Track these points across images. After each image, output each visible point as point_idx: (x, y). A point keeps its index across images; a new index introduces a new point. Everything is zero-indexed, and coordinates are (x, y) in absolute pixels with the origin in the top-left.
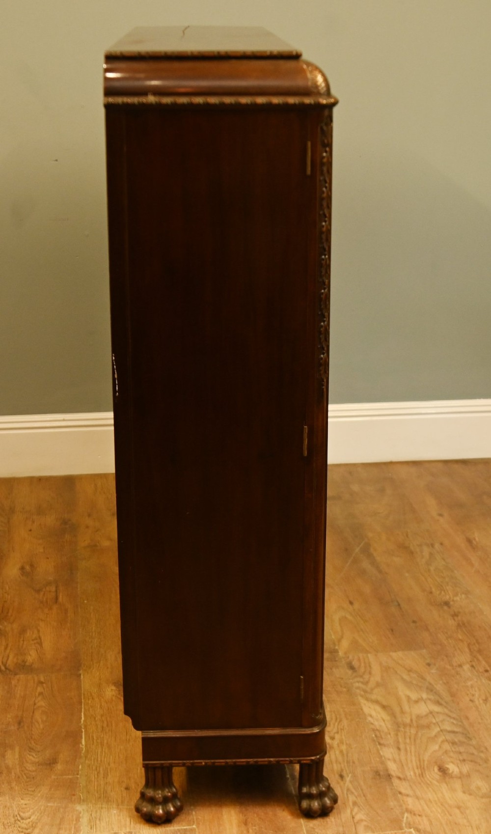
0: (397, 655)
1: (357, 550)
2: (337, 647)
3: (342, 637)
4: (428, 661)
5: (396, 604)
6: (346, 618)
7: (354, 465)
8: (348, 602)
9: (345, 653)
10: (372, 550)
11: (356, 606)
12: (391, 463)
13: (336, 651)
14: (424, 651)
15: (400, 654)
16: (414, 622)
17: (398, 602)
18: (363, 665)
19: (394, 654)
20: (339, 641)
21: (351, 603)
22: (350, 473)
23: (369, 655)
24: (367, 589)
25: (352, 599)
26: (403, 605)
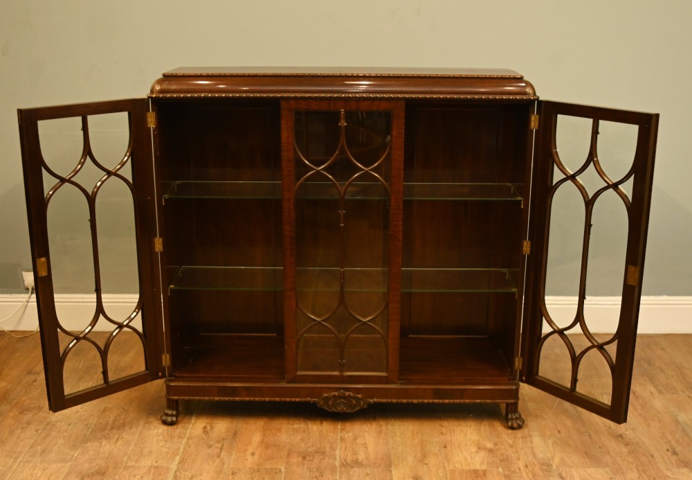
0: (591, 470)
2: (551, 463)
3: (554, 455)
4: (610, 476)
5: (588, 434)
6: (556, 442)
8: (557, 431)
9: (557, 467)
11: (563, 434)
13: (551, 465)
14: (608, 469)
15: (592, 469)
16: (600, 448)
17: (589, 432)
18: (569, 476)
19: (588, 469)
20: (553, 458)
21: (559, 432)
23: (573, 469)
24: (569, 424)
25: (559, 429)
26: (592, 435)
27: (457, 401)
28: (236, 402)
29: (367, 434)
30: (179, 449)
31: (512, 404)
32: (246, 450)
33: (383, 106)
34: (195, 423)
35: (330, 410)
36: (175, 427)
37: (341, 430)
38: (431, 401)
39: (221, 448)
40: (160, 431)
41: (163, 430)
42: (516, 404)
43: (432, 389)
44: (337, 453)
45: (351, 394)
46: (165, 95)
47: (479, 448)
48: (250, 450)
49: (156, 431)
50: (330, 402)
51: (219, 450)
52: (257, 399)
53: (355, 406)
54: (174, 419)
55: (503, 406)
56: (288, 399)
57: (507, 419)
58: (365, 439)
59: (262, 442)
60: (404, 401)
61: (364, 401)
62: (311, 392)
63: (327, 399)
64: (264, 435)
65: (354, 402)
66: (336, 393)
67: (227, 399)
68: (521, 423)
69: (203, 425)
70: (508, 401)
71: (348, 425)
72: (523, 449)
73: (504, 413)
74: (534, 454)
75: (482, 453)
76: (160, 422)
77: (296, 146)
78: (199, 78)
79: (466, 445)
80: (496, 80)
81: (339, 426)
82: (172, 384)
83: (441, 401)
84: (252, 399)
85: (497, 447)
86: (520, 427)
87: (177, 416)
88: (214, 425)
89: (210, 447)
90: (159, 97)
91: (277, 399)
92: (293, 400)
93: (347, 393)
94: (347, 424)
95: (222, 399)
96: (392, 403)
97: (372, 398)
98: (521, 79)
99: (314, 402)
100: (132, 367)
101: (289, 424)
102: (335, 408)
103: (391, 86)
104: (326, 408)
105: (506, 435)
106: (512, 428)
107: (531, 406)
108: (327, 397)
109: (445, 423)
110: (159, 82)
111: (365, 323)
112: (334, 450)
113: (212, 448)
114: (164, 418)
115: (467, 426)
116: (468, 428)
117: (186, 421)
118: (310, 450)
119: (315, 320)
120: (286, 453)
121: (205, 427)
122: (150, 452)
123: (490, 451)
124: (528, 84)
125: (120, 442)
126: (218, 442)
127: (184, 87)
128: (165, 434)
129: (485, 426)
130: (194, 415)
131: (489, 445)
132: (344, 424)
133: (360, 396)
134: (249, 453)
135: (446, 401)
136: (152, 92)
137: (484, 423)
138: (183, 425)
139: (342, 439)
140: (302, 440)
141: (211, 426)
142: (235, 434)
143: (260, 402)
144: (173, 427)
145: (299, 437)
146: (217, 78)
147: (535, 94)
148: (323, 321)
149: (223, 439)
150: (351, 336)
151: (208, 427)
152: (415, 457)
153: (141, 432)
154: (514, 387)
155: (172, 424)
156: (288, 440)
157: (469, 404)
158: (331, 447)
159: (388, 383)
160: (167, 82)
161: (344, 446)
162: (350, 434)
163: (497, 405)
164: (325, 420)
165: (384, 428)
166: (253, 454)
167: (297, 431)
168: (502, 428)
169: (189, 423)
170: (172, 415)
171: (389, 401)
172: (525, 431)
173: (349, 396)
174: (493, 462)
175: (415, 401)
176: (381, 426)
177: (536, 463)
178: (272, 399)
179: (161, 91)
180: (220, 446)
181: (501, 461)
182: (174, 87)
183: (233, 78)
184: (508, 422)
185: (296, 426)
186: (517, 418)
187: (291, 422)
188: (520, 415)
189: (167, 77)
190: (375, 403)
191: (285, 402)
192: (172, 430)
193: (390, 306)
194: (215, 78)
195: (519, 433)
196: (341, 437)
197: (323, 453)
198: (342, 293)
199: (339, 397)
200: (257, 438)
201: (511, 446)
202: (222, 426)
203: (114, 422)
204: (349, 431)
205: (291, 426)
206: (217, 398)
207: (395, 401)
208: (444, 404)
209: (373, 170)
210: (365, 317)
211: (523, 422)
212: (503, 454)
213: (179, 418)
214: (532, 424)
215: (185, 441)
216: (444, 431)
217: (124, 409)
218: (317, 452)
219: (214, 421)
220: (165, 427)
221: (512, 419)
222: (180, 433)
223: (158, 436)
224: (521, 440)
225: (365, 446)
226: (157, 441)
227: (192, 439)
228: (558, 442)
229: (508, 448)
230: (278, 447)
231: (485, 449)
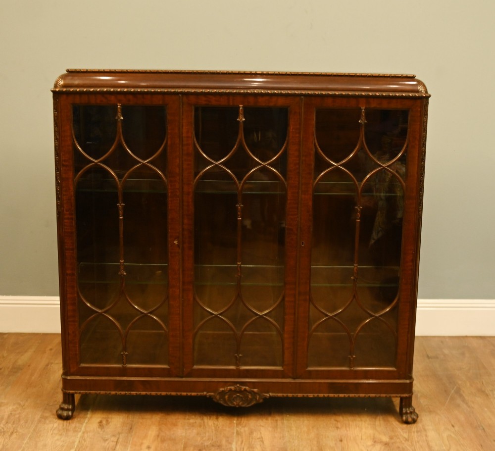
1: (453, 391)
3: (450, 448)
5: (482, 428)
6: (451, 435)
7: (444, 337)
8: (451, 425)
10: (461, 392)
11: (457, 428)
12: (466, 337)
16: (494, 441)
17: (482, 426)
20: (449, 450)
21: (453, 426)
22: (442, 342)
24: (462, 418)
25: (453, 424)
26: (486, 429)
27: (351, 395)
28: (132, 396)
29: (262, 429)
30: (74, 442)
31: (406, 398)
32: (142, 444)
33: (281, 102)
34: (91, 417)
35: (225, 405)
36: (70, 421)
37: (237, 425)
38: (326, 395)
39: (117, 442)
40: (56, 425)
41: (59, 424)
42: (410, 399)
43: (328, 383)
44: (234, 446)
45: (247, 388)
46: (68, 89)
47: (375, 442)
48: (146, 443)
49: (51, 425)
50: (226, 397)
51: (115, 443)
52: (153, 393)
53: (251, 400)
54: (70, 413)
55: (397, 401)
56: (184, 394)
57: (401, 414)
58: (261, 433)
59: (158, 436)
60: (300, 395)
61: (259, 395)
62: (208, 386)
63: (223, 393)
64: (160, 429)
65: (250, 397)
66: (232, 388)
67: (123, 393)
68: (415, 417)
69: (99, 420)
70: (402, 395)
71: (244, 420)
72: (418, 442)
73: (398, 409)
74: (430, 447)
75: (378, 447)
76: (56, 417)
77: (195, 140)
78: (102, 74)
79: (362, 439)
80: (389, 79)
81: (235, 421)
82: (69, 378)
83: (336, 395)
84: (148, 393)
85: (393, 441)
86: (414, 421)
87: (73, 410)
88: (109, 420)
89: (105, 440)
90: (63, 91)
91: (173, 393)
92: (189, 394)
93: (244, 387)
94: (243, 419)
95: (119, 393)
96: (287, 398)
97: (268, 392)
98: (412, 78)
99: (210, 396)
100: (29, 366)
101: (184, 419)
102: (232, 403)
103: (288, 83)
104: (222, 402)
105: (401, 430)
106: (407, 422)
107: (423, 401)
108: (223, 391)
109: (340, 418)
110: (63, 77)
111: (261, 317)
112: (231, 443)
113: (107, 442)
114: (60, 412)
115: (362, 421)
116: (363, 422)
117: (82, 415)
118: (206, 444)
119: (212, 314)
120: (182, 446)
121: (101, 422)
122: (45, 445)
123: (386, 444)
124: (420, 83)
125: (14, 436)
126: (114, 436)
127: (87, 82)
128: (60, 428)
129: (380, 420)
130: (90, 411)
131: (385, 439)
132: (240, 419)
133: (255, 390)
134: (144, 446)
135: (342, 395)
136: (56, 86)
137: (378, 418)
138: (78, 419)
139: (238, 433)
140: (198, 434)
141: (107, 421)
142: (131, 428)
143: (156, 396)
144: (68, 421)
146: (120, 74)
147: (426, 92)
148: (220, 314)
149: (119, 433)
150: (245, 333)
151: (104, 422)
153: (36, 426)
154: (408, 381)
155: (67, 418)
156: (184, 434)
157: (364, 398)
158: (227, 441)
159: (284, 377)
160: (70, 78)
161: (240, 440)
162: (246, 429)
163: (389, 401)
164: (221, 415)
165: (279, 422)
167: (193, 425)
168: (397, 423)
169: (85, 418)
170: (68, 410)
171: (285, 395)
172: (419, 425)
173: (245, 390)
175: (311, 395)
176: (276, 421)
178: (169, 393)
179: (64, 86)
180: (115, 439)
182: (76, 82)
184: (402, 417)
185: (192, 421)
186: (411, 413)
187: (187, 417)
188: (414, 410)
189: (71, 73)
190: (271, 397)
191: (181, 396)
192: (68, 424)
193: (286, 299)
194: (118, 74)
195: (413, 427)
196: (237, 431)
197: (219, 446)
198: (239, 287)
199: (235, 391)
200: (153, 432)
201: (407, 440)
202: (117, 420)
203: (9, 417)
204: (245, 426)
205: (186, 421)
206: (113, 393)
207: (290, 395)
208: (339, 398)
209: (271, 164)
210: (261, 311)
211: (417, 417)
212: (399, 447)
213: (75, 413)
214: (426, 421)
215: (80, 434)
216: (339, 425)
217: (19, 404)
218: (213, 446)
219: (110, 416)
220: (61, 422)
221: (406, 413)
222: (75, 427)
223: (54, 430)
224: (416, 433)
225: (262, 440)
226: (52, 434)
227: (87, 433)
228: (453, 435)
229: (403, 442)
230: (173, 440)
231: (381, 442)
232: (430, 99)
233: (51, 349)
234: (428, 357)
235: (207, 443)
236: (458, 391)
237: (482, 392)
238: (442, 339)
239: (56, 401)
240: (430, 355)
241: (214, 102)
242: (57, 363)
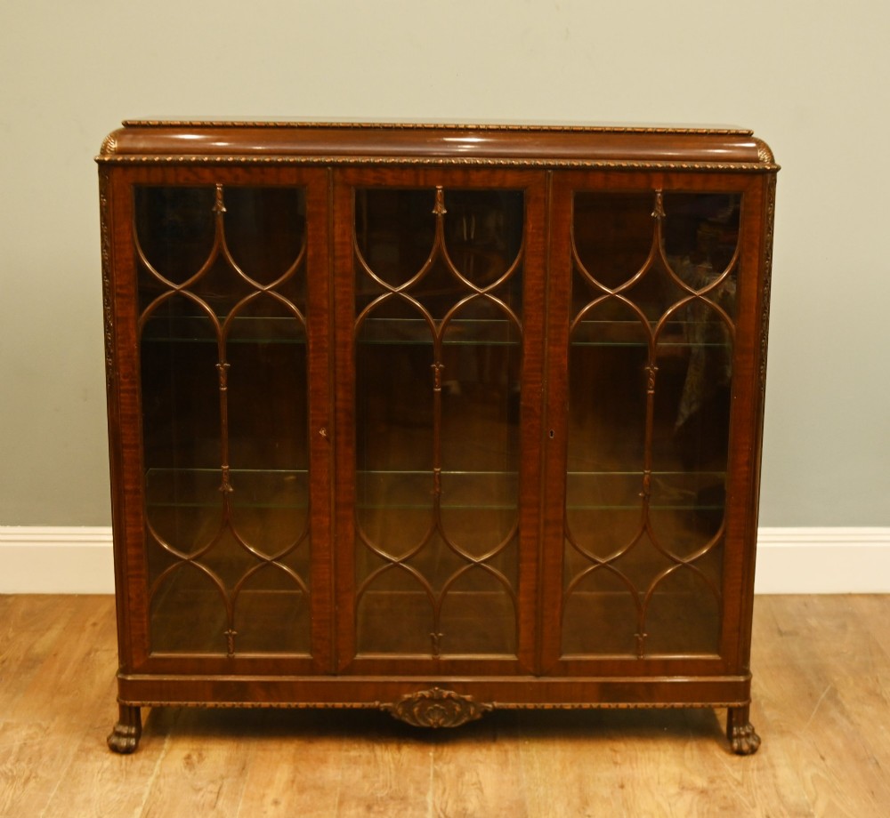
1: (823, 696)
2: (812, 810)
3: (817, 797)
5: (874, 761)
6: (818, 775)
7: (809, 595)
8: (819, 757)
10: (839, 696)
11: (829, 762)
12: (850, 595)
13: (811, 814)
17: (875, 758)
20: (814, 803)
21: (823, 758)
22: (806, 605)
24: (839, 743)
25: (823, 754)
26: (881, 763)
27: (641, 705)
29: (481, 767)
30: (141, 795)
31: (739, 708)
32: (264, 795)
33: (511, 180)
34: (171, 749)
35: (414, 724)
36: (133, 756)
37: (435, 760)
38: (595, 705)
39: (219, 793)
40: (107, 764)
41: (112, 763)
42: (745, 710)
43: (597, 683)
44: (429, 798)
45: (453, 693)
46: (126, 158)
47: (683, 788)
48: (272, 794)
49: (99, 764)
50: (416, 710)
51: (214, 796)
52: (284, 704)
53: (460, 716)
54: (133, 742)
55: (722, 715)
56: (339, 705)
57: (730, 737)
58: (478, 775)
59: (293, 782)
60: (548, 705)
61: (475, 706)
62: (382, 691)
63: (409, 704)
64: (296, 770)
65: (458, 709)
66: (426, 693)
67: (228, 704)
68: (754, 743)
69: (185, 753)
70: (731, 704)
71: (447, 752)
72: (760, 787)
73: (724, 728)
74: (780, 797)
75: (688, 797)
76: (107, 748)
77: (357, 249)
78: (188, 130)
79: (659, 783)
80: (705, 137)
81: (431, 752)
82: (129, 678)
83: (613, 705)
84: (275, 704)
85: (714, 786)
86: (753, 750)
87: (137, 736)
88: (204, 753)
89: (198, 790)
90: (116, 161)
91: (320, 704)
92: (348, 705)
93: (446, 693)
94: (446, 749)
95: (220, 704)
96: (526, 710)
97: (490, 701)
98: (747, 136)
99: (386, 709)
100: (55, 655)
101: (340, 750)
102: (425, 720)
103: (524, 145)
104: (407, 720)
105: (730, 766)
106: (740, 753)
107: (770, 714)
108: (409, 699)
109: (621, 746)
110: (117, 135)
111: (477, 565)
112: (423, 793)
113: (201, 793)
114: (114, 740)
115: (659, 750)
116: (662, 754)
117: (154, 744)
118: (379, 795)
119: (389, 561)
120: (337, 800)
121: (188, 757)
122: (88, 801)
123: (703, 792)
124: (761, 144)
125: (32, 783)
126: (213, 782)
127: (161, 145)
128: (116, 769)
129: (691, 749)
130: (169, 736)
131: (701, 782)
132: (440, 750)
133: (468, 697)
134: (268, 800)
135: (623, 705)
136: (104, 152)
137: (689, 745)
138: (148, 753)
139: (437, 775)
140: (365, 777)
141: (200, 755)
142: (243, 769)
143: (289, 710)
144: (130, 757)
145: (359, 772)
146: (221, 130)
147: (772, 161)
148: (404, 561)
149: (222, 778)
150: (449, 593)
151: (195, 757)
152: (569, 804)
153: (72, 766)
154: (742, 679)
155: (128, 751)
156: (339, 778)
157: (662, 710)
158: (417, 789)
159: (519, 673)
160: (129, 136)
161: (441, 787)
162: (452, 767)
163: (710, 714)
164: (406, 742)
165: (511, 755)
166: (276, 803)
167: (355, 761)
168: (723, 754)
169: (160, 750)
170: (129, 736)
171: (521, 705)
172: (762, 756)
173: (449, 697)
174: (708, 811)
175: (568, 706)
176: (506, 751)
177: (785, 812)
178: (311, 704)
179: (119, 152)
180: (215, 788)
181: (724, 808)
182: (142, 145)
183: (249, 130)
184: (731, 742)
185: (353, 753)
186: (748, 735)
187: (345, 747)
188: (753, 729)
189: (131, 127)
190: (496, 710)
191: (334, 710)
192: (129, 762)
193: (523, 533)
194: (216, 130)
195: (752, 761)
196: (435, 772)
197: (404, 799)
198: (437, 512)
199: (432, 700)
200: (283, 774)
201: (740, 784)
202: (219, 754)
203: (21, 749)
204: (449, 763)
205: (344, 754)
206: (211, 704)
207: (530, 705)
208: (618, 710)
209: (494, 292)
210: (478, 554)
211: (759, 741)
212: (725, 798)
213: (141, 742)
214: (773, 748)
215: (151, 780)
216: (618, 758)
217: (40, 726)
218: (392, 798)
219: (205, 746)
220: (116, 758)
221: (739, 736)
222: (143, 767)
223: (103, 772)
224: (755, 772)
225: (479, 787)
226: (100, 780)
227: (164, 777)
228: (822, 775)
229: (734, 787)
230: (320, 789)
231: (693, 789)
232: (779, 174)
233: (94, 624)
234: (780, 633)
235: (381, 794)
236: (833, 696)
237: (875, 695)
238: (805, 600)
239: (106, 719)
240: (784, 628)
241: (390, 180)
242: (107, 650)
